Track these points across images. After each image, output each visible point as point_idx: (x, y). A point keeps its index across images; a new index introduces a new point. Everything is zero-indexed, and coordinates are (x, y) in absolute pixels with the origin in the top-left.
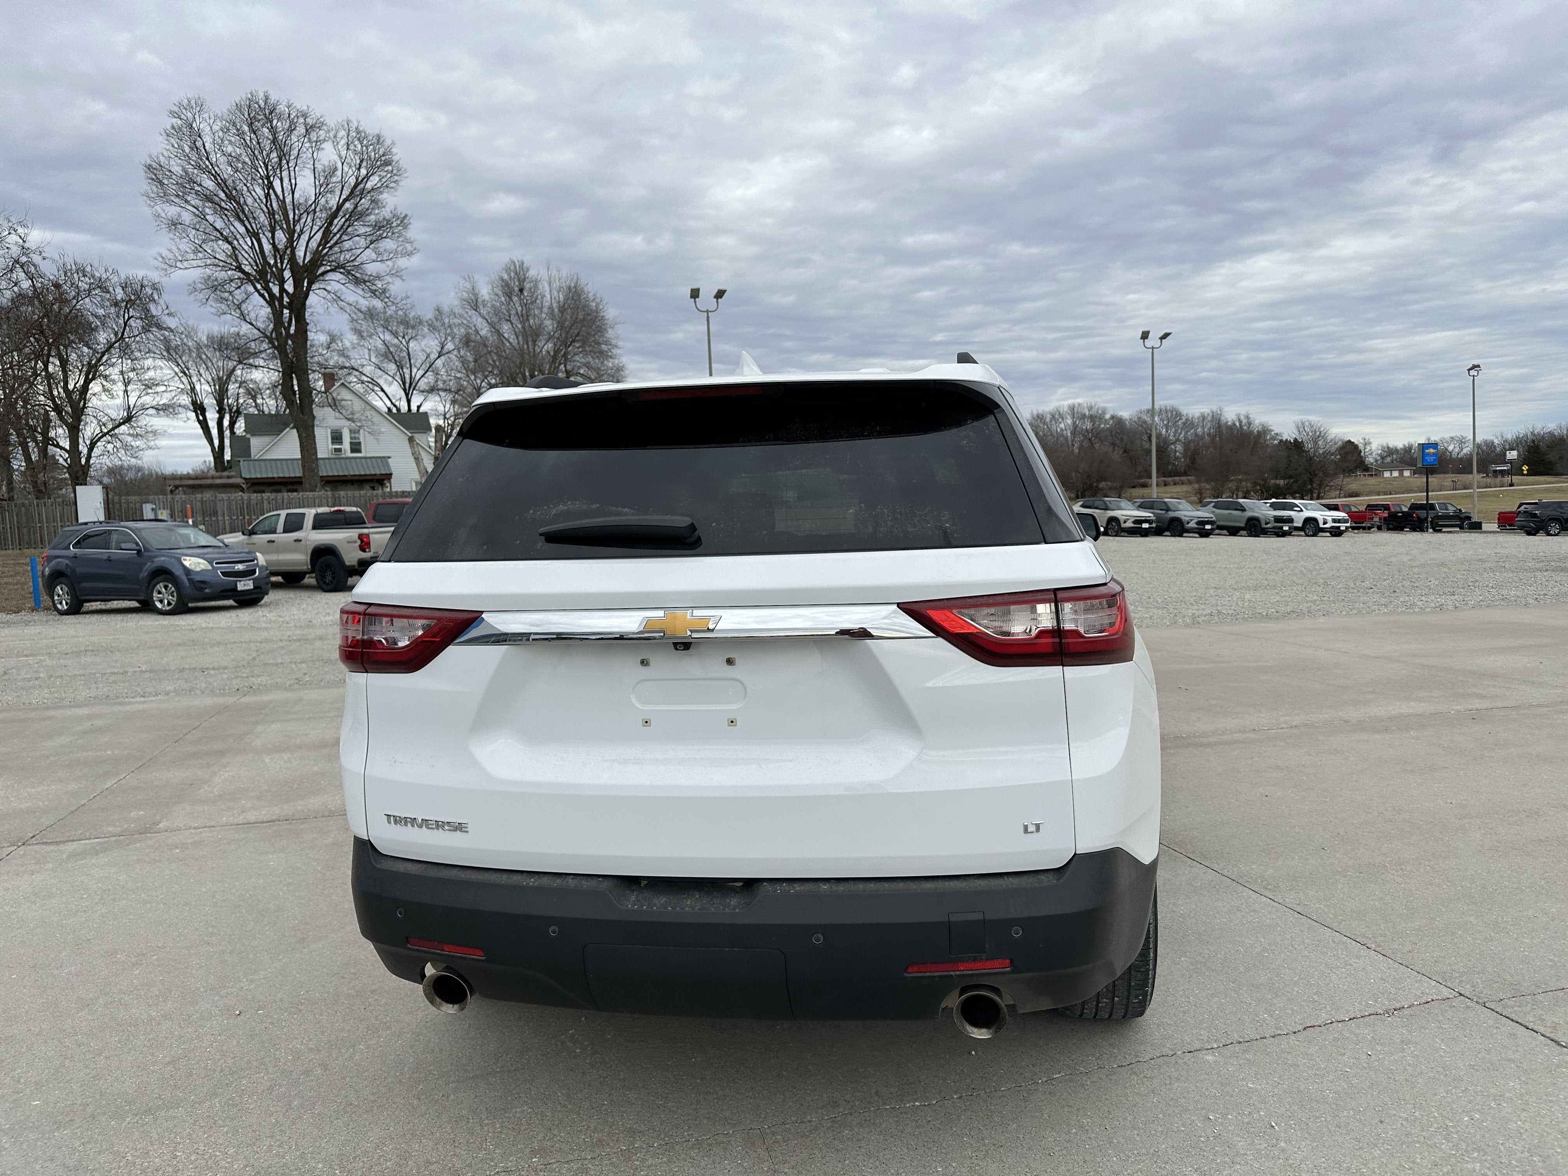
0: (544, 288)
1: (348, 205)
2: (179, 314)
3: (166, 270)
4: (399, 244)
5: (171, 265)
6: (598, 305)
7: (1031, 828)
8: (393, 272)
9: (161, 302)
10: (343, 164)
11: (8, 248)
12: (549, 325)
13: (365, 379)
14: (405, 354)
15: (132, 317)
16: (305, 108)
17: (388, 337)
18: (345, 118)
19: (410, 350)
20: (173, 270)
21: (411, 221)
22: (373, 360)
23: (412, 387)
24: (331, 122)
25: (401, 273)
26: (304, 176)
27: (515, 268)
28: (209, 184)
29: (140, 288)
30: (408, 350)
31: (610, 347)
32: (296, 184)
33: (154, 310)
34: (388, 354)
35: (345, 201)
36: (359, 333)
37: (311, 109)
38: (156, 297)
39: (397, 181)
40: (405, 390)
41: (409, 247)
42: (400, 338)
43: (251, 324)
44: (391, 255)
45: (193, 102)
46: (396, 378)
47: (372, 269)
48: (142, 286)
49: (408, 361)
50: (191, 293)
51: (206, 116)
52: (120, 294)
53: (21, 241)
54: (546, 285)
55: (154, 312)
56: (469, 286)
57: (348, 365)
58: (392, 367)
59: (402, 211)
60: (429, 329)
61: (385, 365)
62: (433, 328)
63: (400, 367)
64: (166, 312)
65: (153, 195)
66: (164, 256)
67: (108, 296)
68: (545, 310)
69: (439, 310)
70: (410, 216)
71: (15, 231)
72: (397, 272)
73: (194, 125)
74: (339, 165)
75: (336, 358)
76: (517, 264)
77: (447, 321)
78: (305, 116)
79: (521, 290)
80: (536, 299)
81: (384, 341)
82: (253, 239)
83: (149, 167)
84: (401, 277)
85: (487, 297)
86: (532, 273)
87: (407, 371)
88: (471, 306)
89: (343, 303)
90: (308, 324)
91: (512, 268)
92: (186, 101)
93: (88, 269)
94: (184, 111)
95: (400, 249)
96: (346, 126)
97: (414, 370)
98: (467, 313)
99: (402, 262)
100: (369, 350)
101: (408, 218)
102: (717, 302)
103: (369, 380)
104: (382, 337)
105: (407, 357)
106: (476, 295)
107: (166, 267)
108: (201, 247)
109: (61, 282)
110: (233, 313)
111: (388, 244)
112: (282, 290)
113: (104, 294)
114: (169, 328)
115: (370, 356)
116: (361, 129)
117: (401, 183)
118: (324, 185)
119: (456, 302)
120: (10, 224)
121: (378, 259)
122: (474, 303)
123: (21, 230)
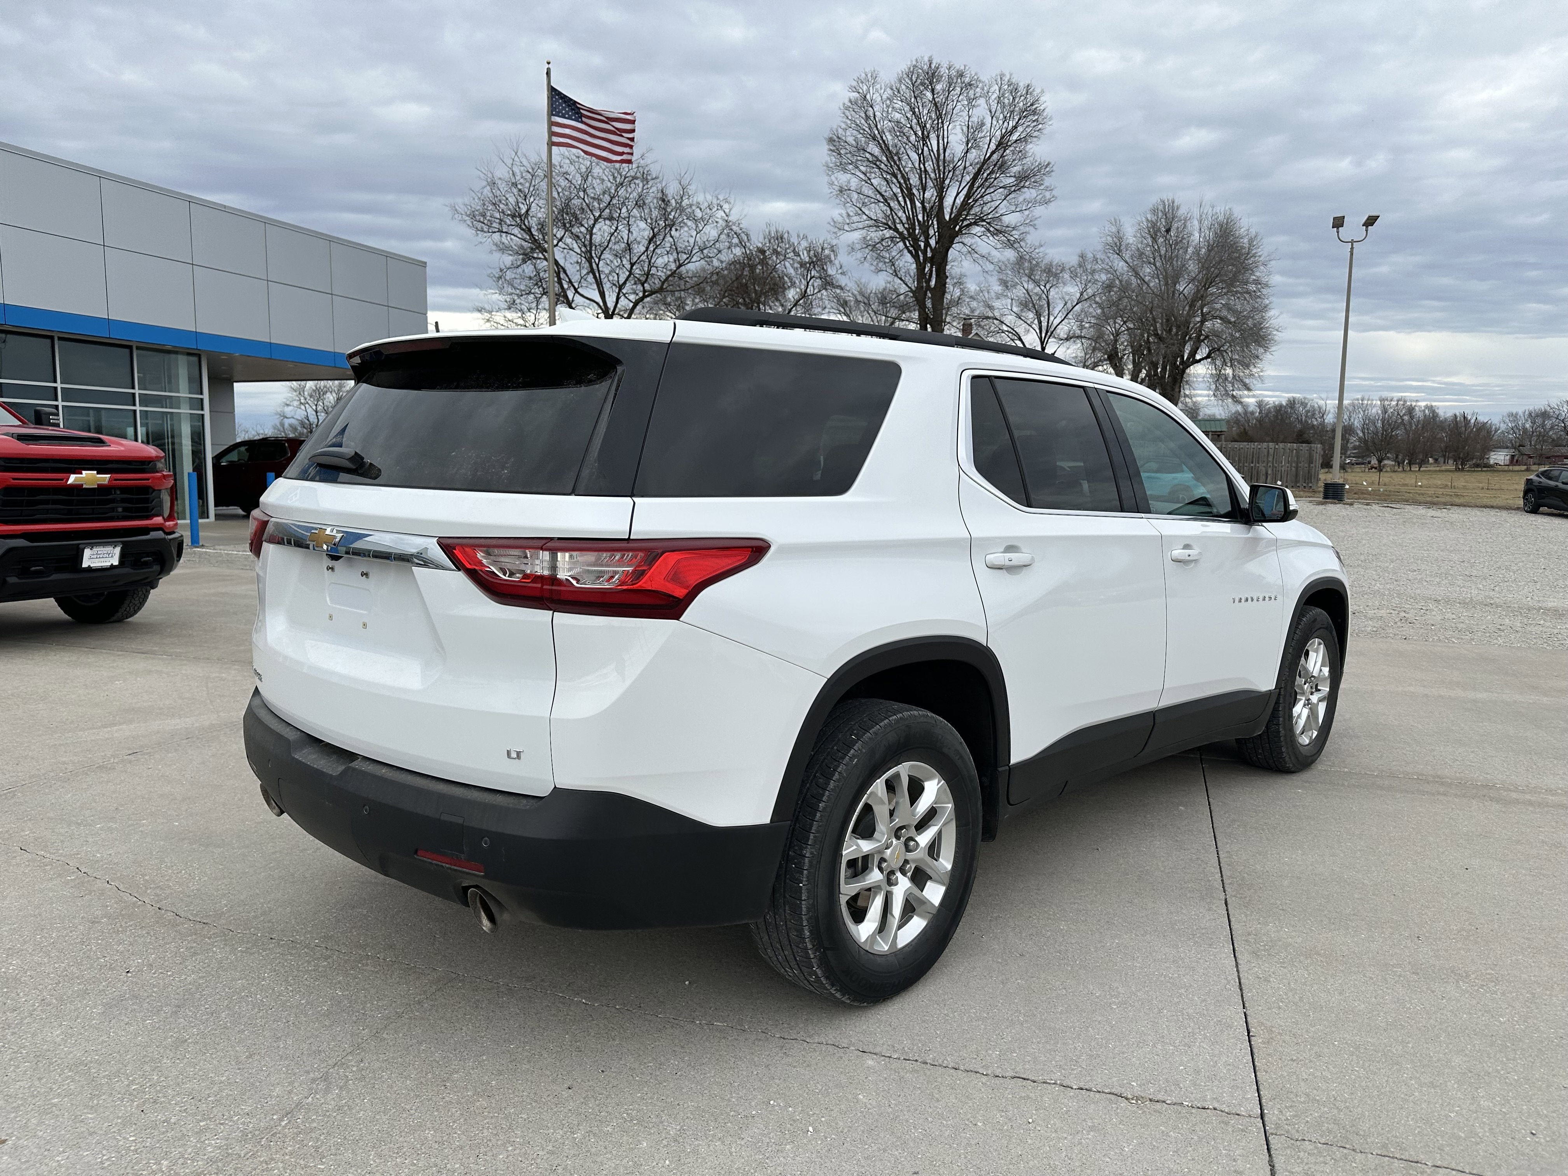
0: (1194, 226)
1: (995, 156)
2: (849, 274)
3: (835, 233)
4: (1039, 193)
5: (840, 228)
6: (1251, 241)
7: (514, 755)
8: (1027, 221)
9: (837, 262)
10: (992, 118)
11: (717, 222)
12: (1193, 267)
13: (1005, 328)
14: (1044, 302)
15: (813, 277)
16: (962, 68)
17: (1031, 286)
18: (998, 72)
19: (1050, 297)
20: (841, 232)
21: (1054, 168)
22: (1015, 309)
23: (1049, 334)
24: (984, 78)
25: (1036, 222)
26: (956, 134)
27: (1164, 208)
28: (876, 151)
29: (820, 250)
30: (1047, 297)
31: (1259, 286)
32: (948, 143)
33: (831, 271)
34: (1028, 304)
35: (993, 153)
36: (1004, 283)
37: (967, 68)
38: (833, 258)
39: (1040, 129)
40: (1041, 338)
41: (1048, 195)
42: (1043, 288)
43: (901, 279)
44: (1030, 205)
45: (869, 75)
46: (1034, 326)
47: (1010, 219)
48: (823, 249)
49: (1047, 309)
50: (850, 253)
51: (878, 86)
52: (805, 257)
53: (724, 215)
54: (1196, 223)
55: (830, 272)
56: (1114, 229)
57: (990, 315)
58: (1031, 315)
59: (1045, 159)
60: (1071, 277)
61: (1024, 314)
62: (1074, 275)
63: (1039, 315)
64: (840, 271)
65: (831, 165)
66: (835, 220)
67: (799, 259)
68: (1190, 250)
69: (1082, 256)
70: (1053, 163)
71: (721, 207)
72: (1031, 221)
73: (868, 97)
74: (988, 120)
75: (982, 309)
76: (1167, 203)
77: (1089, 267)
78: (961, 75)
79: (1168, 231)
80: (1183, 238)
81: (1027, 290)
82: (907, 200)
83: (831, 140)
84: (1034, 226)
85: (1131, 240)
86: (1182, 212)
87: (1044, 320)
88: (1114, 251)
89: (976, 255)
90: (947, 277)
91: (1161, 207)
92: (863, 75)
93: (786, 236)
94: (861, 85)
95: (1040, 197)
96: (999, 80)
97: (1052, 318)
98: (1109, 258)
99: (1039, 211)
100: (1012, 300)
101: (1051, 166)
102: (1367, 231)
103: (1010, 330)
104: (1026, 287)
105: (1046, 305)
106: (1120, 239)
107: (836, 230)
108: (861, 210)
109: (766, 249)
110: (888, 270)
111: (1029, 194)
112: (927, 244)
113: (796, 258)
114: (840, 286)
115: (1012, 306)
116: (1014, 81)
117: (1045, 132)
118: (971, 141)
119: (1100, 247)
120: (718, 202)
121: (1018, 210)
122: (1117, 247)
123: (726, 207)
